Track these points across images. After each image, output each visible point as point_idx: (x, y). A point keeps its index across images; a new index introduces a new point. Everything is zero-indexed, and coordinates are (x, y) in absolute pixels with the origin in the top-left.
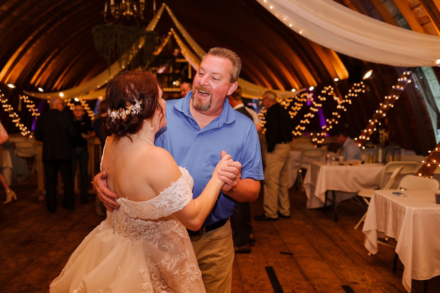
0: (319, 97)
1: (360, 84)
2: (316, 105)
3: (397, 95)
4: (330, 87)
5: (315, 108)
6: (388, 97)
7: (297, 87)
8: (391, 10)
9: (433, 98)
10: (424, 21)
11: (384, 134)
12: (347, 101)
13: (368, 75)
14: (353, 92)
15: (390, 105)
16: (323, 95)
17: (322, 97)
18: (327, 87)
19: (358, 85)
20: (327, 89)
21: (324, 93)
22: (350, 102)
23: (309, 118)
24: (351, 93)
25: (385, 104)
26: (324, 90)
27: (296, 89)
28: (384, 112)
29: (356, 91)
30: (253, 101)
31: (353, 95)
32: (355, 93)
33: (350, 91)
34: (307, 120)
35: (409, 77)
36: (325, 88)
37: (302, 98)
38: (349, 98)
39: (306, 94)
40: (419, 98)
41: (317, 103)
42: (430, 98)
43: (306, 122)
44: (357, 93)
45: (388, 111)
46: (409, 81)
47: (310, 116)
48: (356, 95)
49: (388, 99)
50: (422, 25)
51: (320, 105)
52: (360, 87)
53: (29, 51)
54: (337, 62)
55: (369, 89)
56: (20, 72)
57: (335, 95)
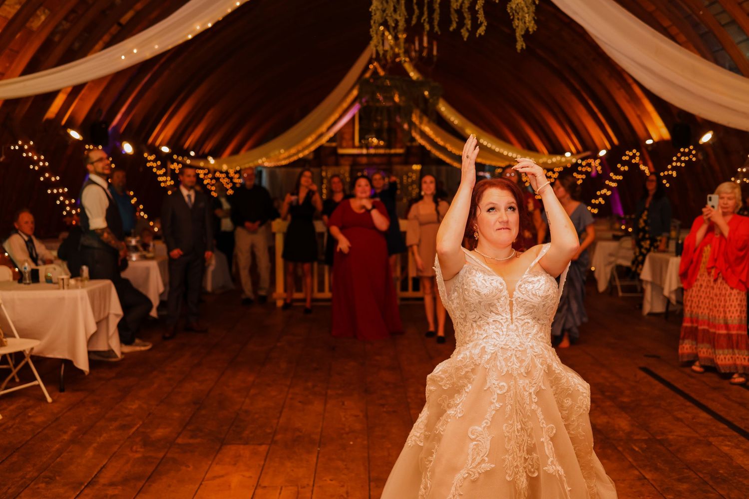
0: (619, 166)
1: (689, 149)
2: (614, 177)
4: (634, 151)
5: (613, 182)
6: (742, 169)
7: (573, 149)
12: (670, 172)
13: (707, 138)
14: (679, 160)
15: (745, 180)
16: (624, 163)
17: (623, 165)
18: (631, 151)
19: (687, 150)
20: (631, 154)
21: (626, 160)
22: (674, 174)
23: (604, 196)
24: (676, 161)
25: (738, 178)
26: (626, 155)
27: (572, 154)
29: (683, 158)
30: (487, 168)
31: (679, 164)
32: (682, 162)
33: (675, 159)
34: (601, 200)
36: (627, 152)
37: (585, 166)
38: (673, 168)
39: (591, 161)
41: (616, 174)
43: (600, 202)
44: (684, 161)
47: (605, 194)
48: (683, 165)
49: (742, 172)
51: (620, 178)
52: (690, 153)
53: (190, 99)
54: (651, 117)
55: (701, 156)
56: (174, 128)
57: (641, 163)
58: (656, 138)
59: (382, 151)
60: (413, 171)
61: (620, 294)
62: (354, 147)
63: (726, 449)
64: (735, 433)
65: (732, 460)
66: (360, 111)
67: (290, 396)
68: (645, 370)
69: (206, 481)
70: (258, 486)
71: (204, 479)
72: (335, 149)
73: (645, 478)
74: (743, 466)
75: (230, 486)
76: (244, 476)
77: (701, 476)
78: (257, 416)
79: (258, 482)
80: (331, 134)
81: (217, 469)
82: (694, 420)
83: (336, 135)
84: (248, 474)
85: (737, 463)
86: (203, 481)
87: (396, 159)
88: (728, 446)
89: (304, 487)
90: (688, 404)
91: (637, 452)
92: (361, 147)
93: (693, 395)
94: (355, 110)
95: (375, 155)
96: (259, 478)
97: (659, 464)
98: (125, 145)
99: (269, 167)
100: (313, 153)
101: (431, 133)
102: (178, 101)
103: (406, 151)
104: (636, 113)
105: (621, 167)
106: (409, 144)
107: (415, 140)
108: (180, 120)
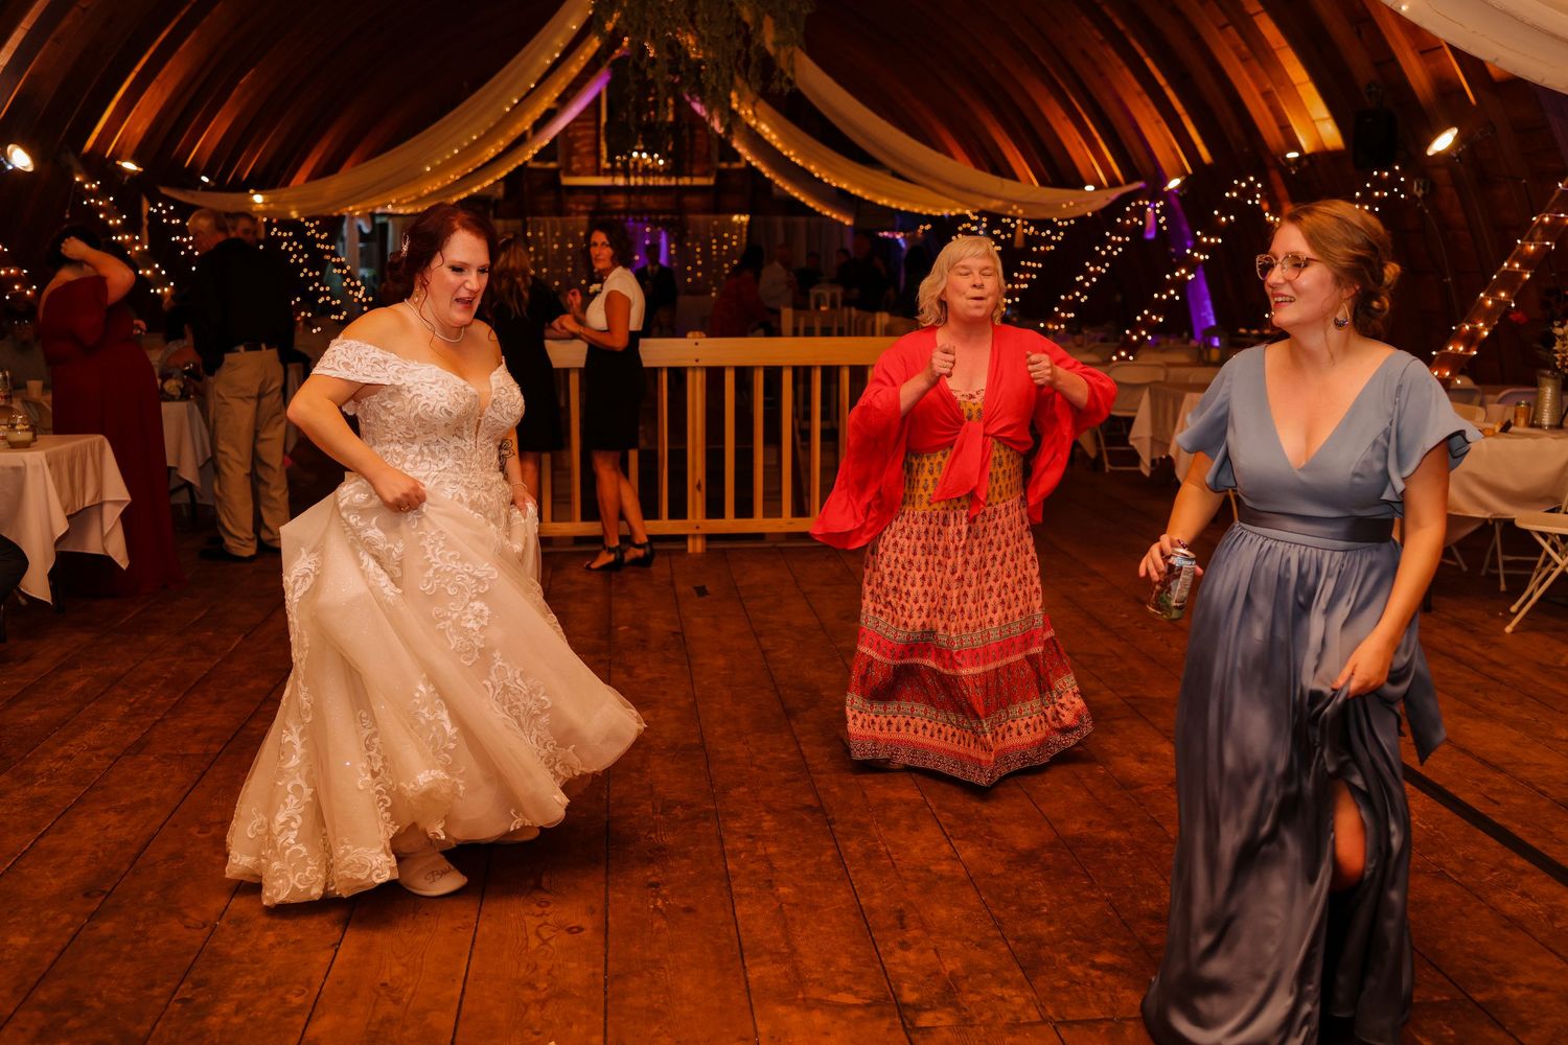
0: (1215, 213)
1: (1393, 172)
4: (1251, 178)
6: (1542, 216)
7: (1102, 176)
13: (1444, 142)
15: (1546, 243)
16: (1228, 207)
17: (1225, 213)
19: (1386, 175)
20: (1243, 185)
21: (1231, 200)
23: (1180, 284)
25: (1531, 240)
26: (1233, 189)
27: (1099, 187)
28: (1526, 266)
29: (1375, 194)
32: (1374, 202)
33: (1357, 195)
36: (1237, 181)
41: (1208, 233)
45: (1542, 263)
47: (1183, 278)
49: (1541, 224)
51: (1218, 240)
52: (1394, 179)
53: (187, 42)
54: (1299, 95)
55: (1418, 189)
56: (153, 114)
57: (1265, 206)
58: (1307, 145)
59: (662, 181)
60: (733, 228)
62: (598, 172)
66: (610, 86)
72: (554, 175)
80: (544, 140)
83: (554, 141)
87: (693, 200)
92: (612, 172)
94: (596, 87)
95: (645, 189)
98: (12, 151)
99: (401, 215)
100: (502, 184)
101: (774, 137)
102: (156, 45)
103: (717, 180)
104: (1259, 85)
105: (1221, 215)
106: (724, 165)
107: (737, 156)
108: (165, 98)
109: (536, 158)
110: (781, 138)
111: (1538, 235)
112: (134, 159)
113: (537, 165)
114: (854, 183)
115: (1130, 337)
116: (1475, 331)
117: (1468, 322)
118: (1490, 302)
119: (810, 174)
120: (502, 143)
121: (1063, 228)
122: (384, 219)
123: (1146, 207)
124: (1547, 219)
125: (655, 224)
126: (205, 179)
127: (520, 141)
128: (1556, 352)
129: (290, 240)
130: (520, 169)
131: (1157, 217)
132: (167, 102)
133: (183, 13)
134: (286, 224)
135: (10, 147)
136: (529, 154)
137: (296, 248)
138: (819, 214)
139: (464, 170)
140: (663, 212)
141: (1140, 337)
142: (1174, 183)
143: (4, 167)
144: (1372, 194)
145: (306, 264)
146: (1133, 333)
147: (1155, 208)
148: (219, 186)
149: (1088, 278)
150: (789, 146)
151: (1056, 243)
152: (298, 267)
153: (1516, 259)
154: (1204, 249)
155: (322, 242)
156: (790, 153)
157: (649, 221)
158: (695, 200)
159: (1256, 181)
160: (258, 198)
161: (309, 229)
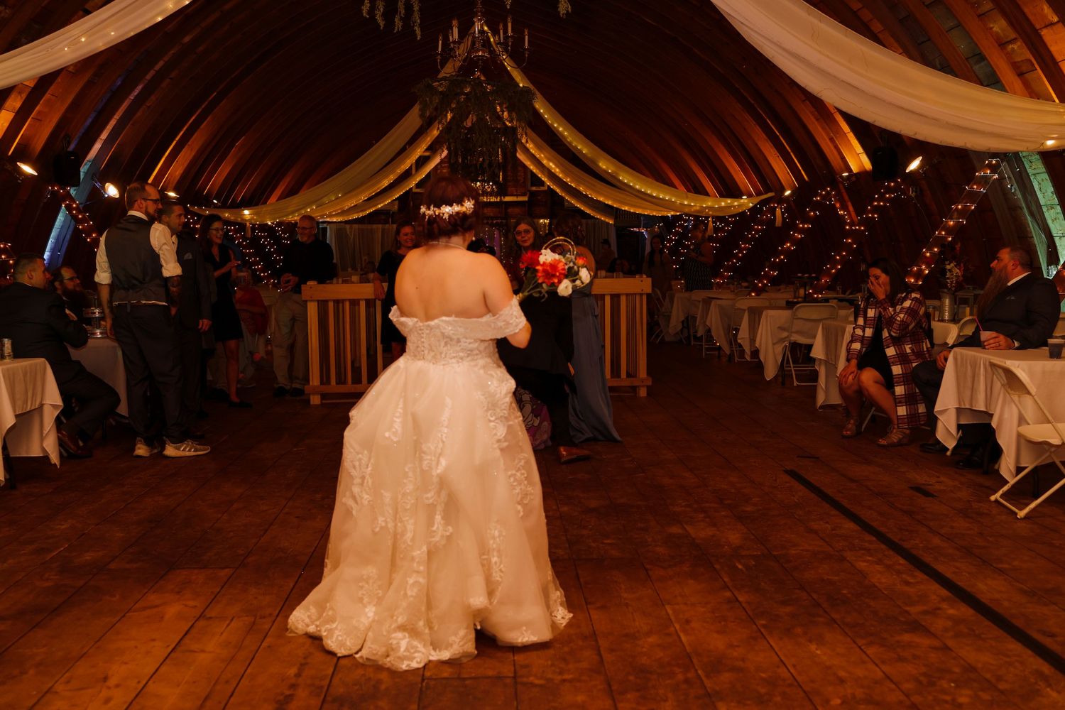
0: (808, 210)
1: (896, 183)
2: (802, 226)
3: (972, 203)
4: (829, 189)
5: (800, 233)
7: (753, 191)
8: (962, 46)
9: (1039, 206)
10: (1024, 69)
11: (954, 271)
12: (870, 215)
13: (915, 164)
14: (882, 198)
15: (960, 220)
16: (816, 206)
17: (813, 209)
18: (825, 187)
19: (893, 184)
20: (823, 193)
21: (817, 202)
22: (877, 218)
23: (787, 253)
24: (877, 200)
25: (951, 218)
26: (816, 195)
27: (751, 196)
28: (948, 233)
29: (887, 196)
31: (882, 204)
32: (886, 200)
33: (876, 196)
34: (782, 257)
35: (994, 169)
36: (819, 191)
37: (766, 212)
38: (875, 210)
40: (1014, 208)
41: (803, 222)
42: (1034, 208)
43: (781, 261)
44: (889, 200)
45: (958, 232)
46: (996, 176)
47: (788, 249)
48: (888, 204)
49: (957, 209)
50: (1021, 75)
51: (809, 226)
52: (897, 187)
53: (205, 123)
54: (848, 140)
55: (912, 193)
56: (185, 165)
57: (838, 205)
58: (855, 169)
61: (796, 383)
63: (862, 565)
64: (883, 546)
65: (865, 577)
67: (286, 510)
68: (793, 474)
69: (134, 612)
70: (202, 616)
71: (130, 609)
73: (738, 601)
74: (877, 584)
75: (162, 617)
76: (186, 606)
77: (815, 597)
78: (232, 534)
79: (204, 611)
81: (153, 598)
82: (834, 532)
84: (191, 603)
85: (870, 581)
86: (127, 612)
87: (514, 210)
88: (867, 561)
89: (264, 617)
90: (834, 512)
91: (741, 570)
93: (845, 503)
95: (486, 204)
96: (206, 608)
97: (763, 584)
98: (108, 187)
99: (335, 222)
100: (397, 202)
101: (557, 170)
102: (188, 125)
103: (529, 198)
104: (828, 135)
105: (810, 211)
106: (534, 188)
107: (542, 183)
108: (193, 154)
109: (418, 185)
110: (562, 171)
111: (955, 215)
112: (175, 190)
113: (418, 190)
114: (608, 197)
115: (757, 284)
116: (921, 271)
117: (916, 266)
118: (928, 254)
119: (580, 193)
120: (392, 178)
121: (732, 222)
122: (325, 225)
123: (776, 207)
124: (960, 207)
125: (492, 225)
126: (215, 201)
127: (407, 175)
128: (948, 278)
129: (265, 238)
130: (407, 192)
131: (783, 214)
132: (195, 156)
133: (203, 106)
134: (264, 227)
135: (107, 184)
136: (412, 183)
137: (269, 242)
138: (593, 217)
139: (370, 194)
140: (497, 218)
141: (763, 284)
142: (788, 193)
143: (104, 196)
144: (885, 196)
145: (275, 251)
146: (759, 282)
147: (781, 209)
148: (224, 206)
149: (741, 250)
150: (567, 176)
151: (727, 231)
152: (271, 254)
153: (942, 230)
154: (801, 231)
155: (285, 239)
156: (568, 180)
157: (487, 223)
158: (517, 210)
159: (831, 190)
160: (246, 212)
161: (278, 231)
